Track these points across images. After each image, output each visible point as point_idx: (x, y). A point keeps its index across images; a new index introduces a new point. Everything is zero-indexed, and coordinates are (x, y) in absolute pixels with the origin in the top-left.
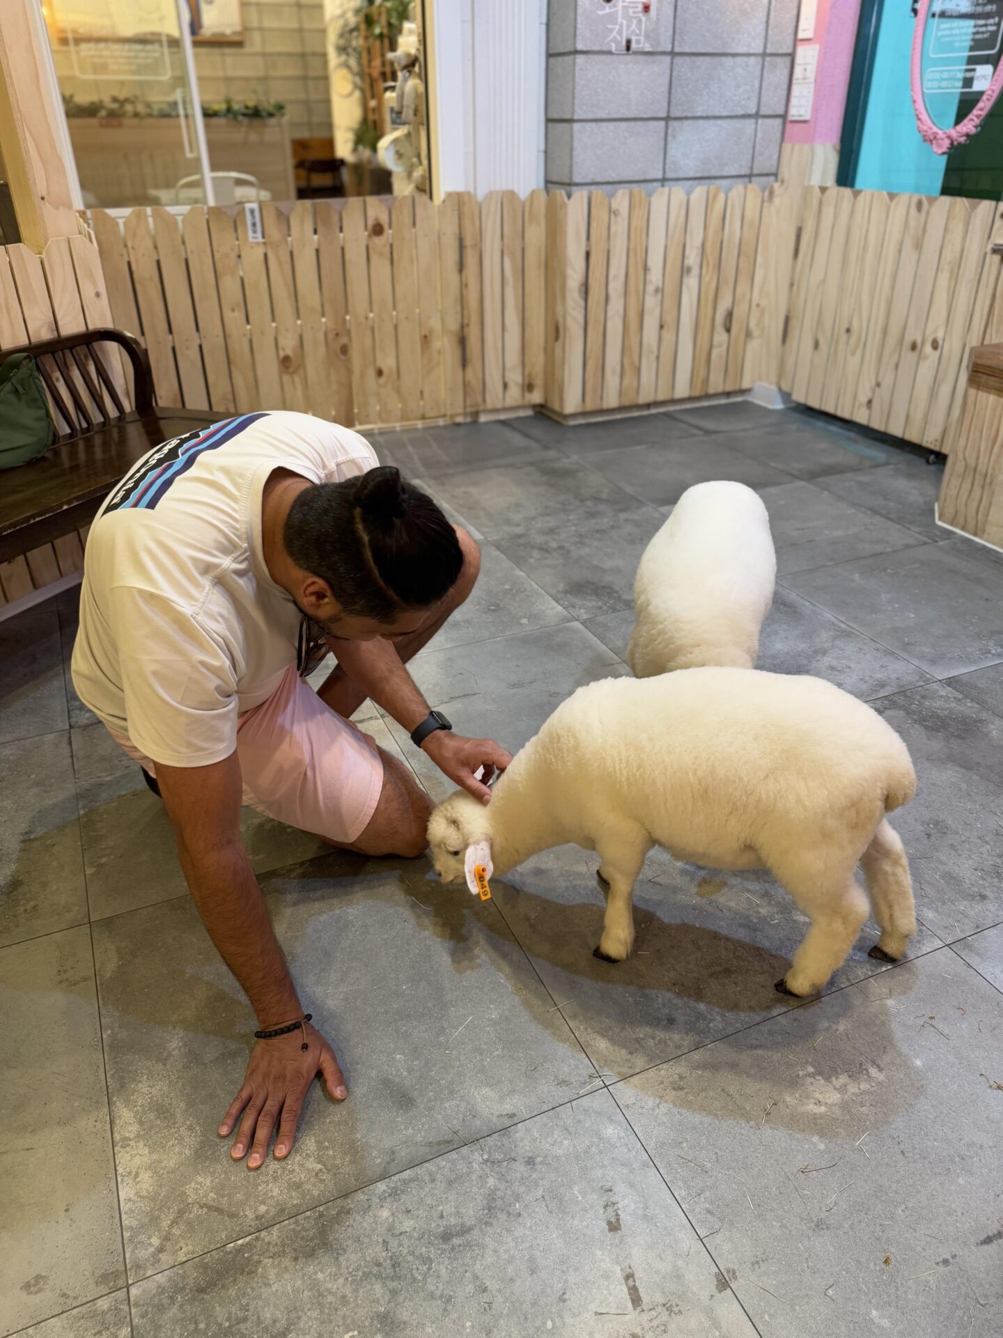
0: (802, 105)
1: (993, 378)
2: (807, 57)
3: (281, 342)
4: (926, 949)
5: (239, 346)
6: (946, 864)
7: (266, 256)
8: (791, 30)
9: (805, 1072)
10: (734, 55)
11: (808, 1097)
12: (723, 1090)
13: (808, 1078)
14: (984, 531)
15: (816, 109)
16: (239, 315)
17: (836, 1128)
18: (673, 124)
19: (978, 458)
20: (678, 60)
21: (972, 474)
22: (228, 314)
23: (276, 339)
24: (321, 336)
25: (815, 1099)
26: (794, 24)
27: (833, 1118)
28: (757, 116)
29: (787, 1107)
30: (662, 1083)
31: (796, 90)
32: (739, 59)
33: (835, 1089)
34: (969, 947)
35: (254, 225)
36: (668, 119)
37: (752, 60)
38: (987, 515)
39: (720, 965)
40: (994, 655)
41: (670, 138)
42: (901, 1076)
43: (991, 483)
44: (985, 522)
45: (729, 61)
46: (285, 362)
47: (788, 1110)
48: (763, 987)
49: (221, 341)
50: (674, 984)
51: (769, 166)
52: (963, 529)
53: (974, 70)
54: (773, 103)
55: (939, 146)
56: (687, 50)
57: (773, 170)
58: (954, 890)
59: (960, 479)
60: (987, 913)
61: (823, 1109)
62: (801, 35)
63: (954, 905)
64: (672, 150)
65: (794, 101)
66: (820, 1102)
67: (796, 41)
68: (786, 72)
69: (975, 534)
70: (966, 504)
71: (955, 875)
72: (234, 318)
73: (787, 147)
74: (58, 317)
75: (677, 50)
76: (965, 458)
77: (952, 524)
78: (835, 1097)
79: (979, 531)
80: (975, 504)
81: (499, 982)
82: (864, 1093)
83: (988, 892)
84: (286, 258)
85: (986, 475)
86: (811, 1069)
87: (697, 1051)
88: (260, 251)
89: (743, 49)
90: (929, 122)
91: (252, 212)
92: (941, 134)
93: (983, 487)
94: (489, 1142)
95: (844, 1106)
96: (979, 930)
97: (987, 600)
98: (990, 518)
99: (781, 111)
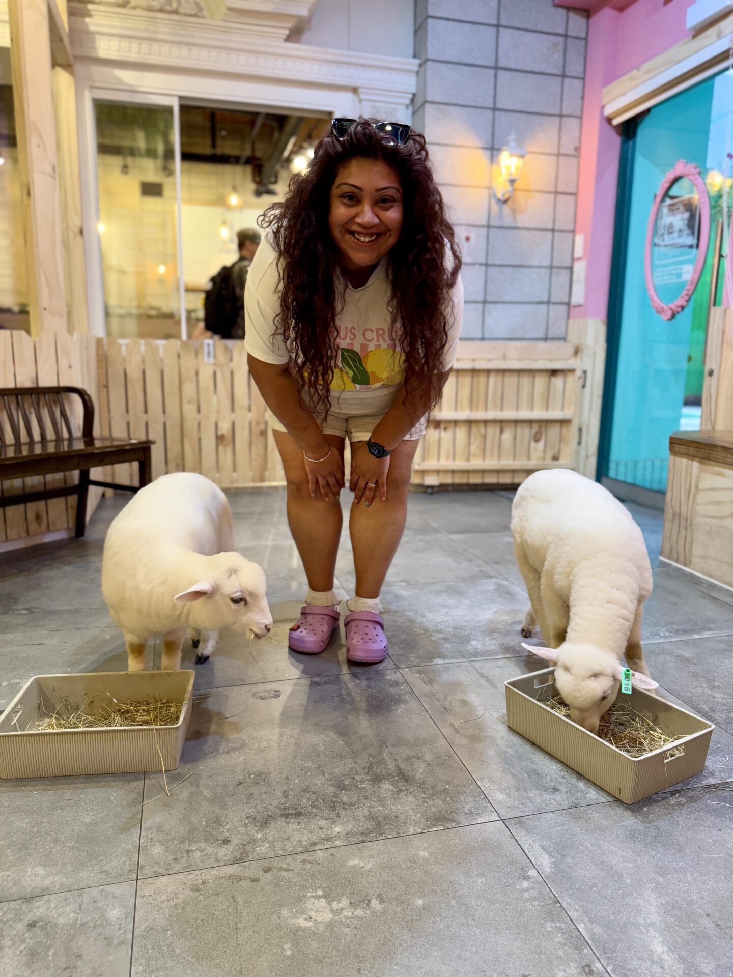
0: (578, 296)
1: (682, 447)
2: (580, 268)
3: (220, 425)
4: (480, 820)
5: (190, 425)
6: (537, 764)
7: (215, 374)
8: (569, 254)
9: (313, 894)
10: (530, 267)
11: (303, 913)
12: (233, 897)
13: (313, 899)
14: (690, 562)
15: (587, 297)
16: (193, 407)
17: (312, 940)
18: (488, 306)
19: (680, 506)
20: (491, 269)
21: (678, 518)
22: (186, 406)
23: (216, 424)
24: (247, 424)
25: (308, 915)
26: (570, 249)
27: (314, 933)
28: (548, 303)
29: (279, 918)
30: (185, 884)
31: (574, 288)
32: (533, 270)
33: (331, 911)
34: (521, 824)
35: (209, 353)
36: (484, 302)
37: (543, 270)
38: (691, 549)
39: (296, 809)
40: (661, 637)
41: (486, 315)
42: (398, 910)
43: (691, 525)
44: (691, 554)
45: (526, 271)
46: (220, 438)
47: (278, 920)
48: (320, 828)
49: (178, 421)
50: (248, 818)
51: (560, 333)
52: (677, 561)
53: (681, 269)
54: (559, 295)
55: (665, 315)
56: (497, 262)
57: (563, 336)
58: (532, 782)
59: (671, 523)
60: (553, 801)
61: (310, 924)
62: (576, 256)
63: (526, 793)
64: (487, 322)
65: (574, 294)
66: (311, 918)
67: (573, 260)
68: (568, 278)
69: (685, 565)
70: (677, 542)
71: (540, 772)
72: (189, 409)
73: (571, 322)
74: (39, 376)
75: (490, 262)
76: (672, 508)
77: (669, 558)
78: (327, 917)
79: (687, 562)
80: (682, 541)
81: (110, 799)
82: (357, 917)
83: (562, 788)
84: (228, 374)
85: (687, 518)
86: (320, 893)
87: (232, 865)
88: (211, 370)
89: (536, 263)
90: (658, 301)
91: (208, 345)
92: (665, 308)
93: (686, 528)
94: (12, 904)
95: (331, 925)
96: (540, 812)
97: (675, 604)
98: (694, 552)
99: (566, 300)
